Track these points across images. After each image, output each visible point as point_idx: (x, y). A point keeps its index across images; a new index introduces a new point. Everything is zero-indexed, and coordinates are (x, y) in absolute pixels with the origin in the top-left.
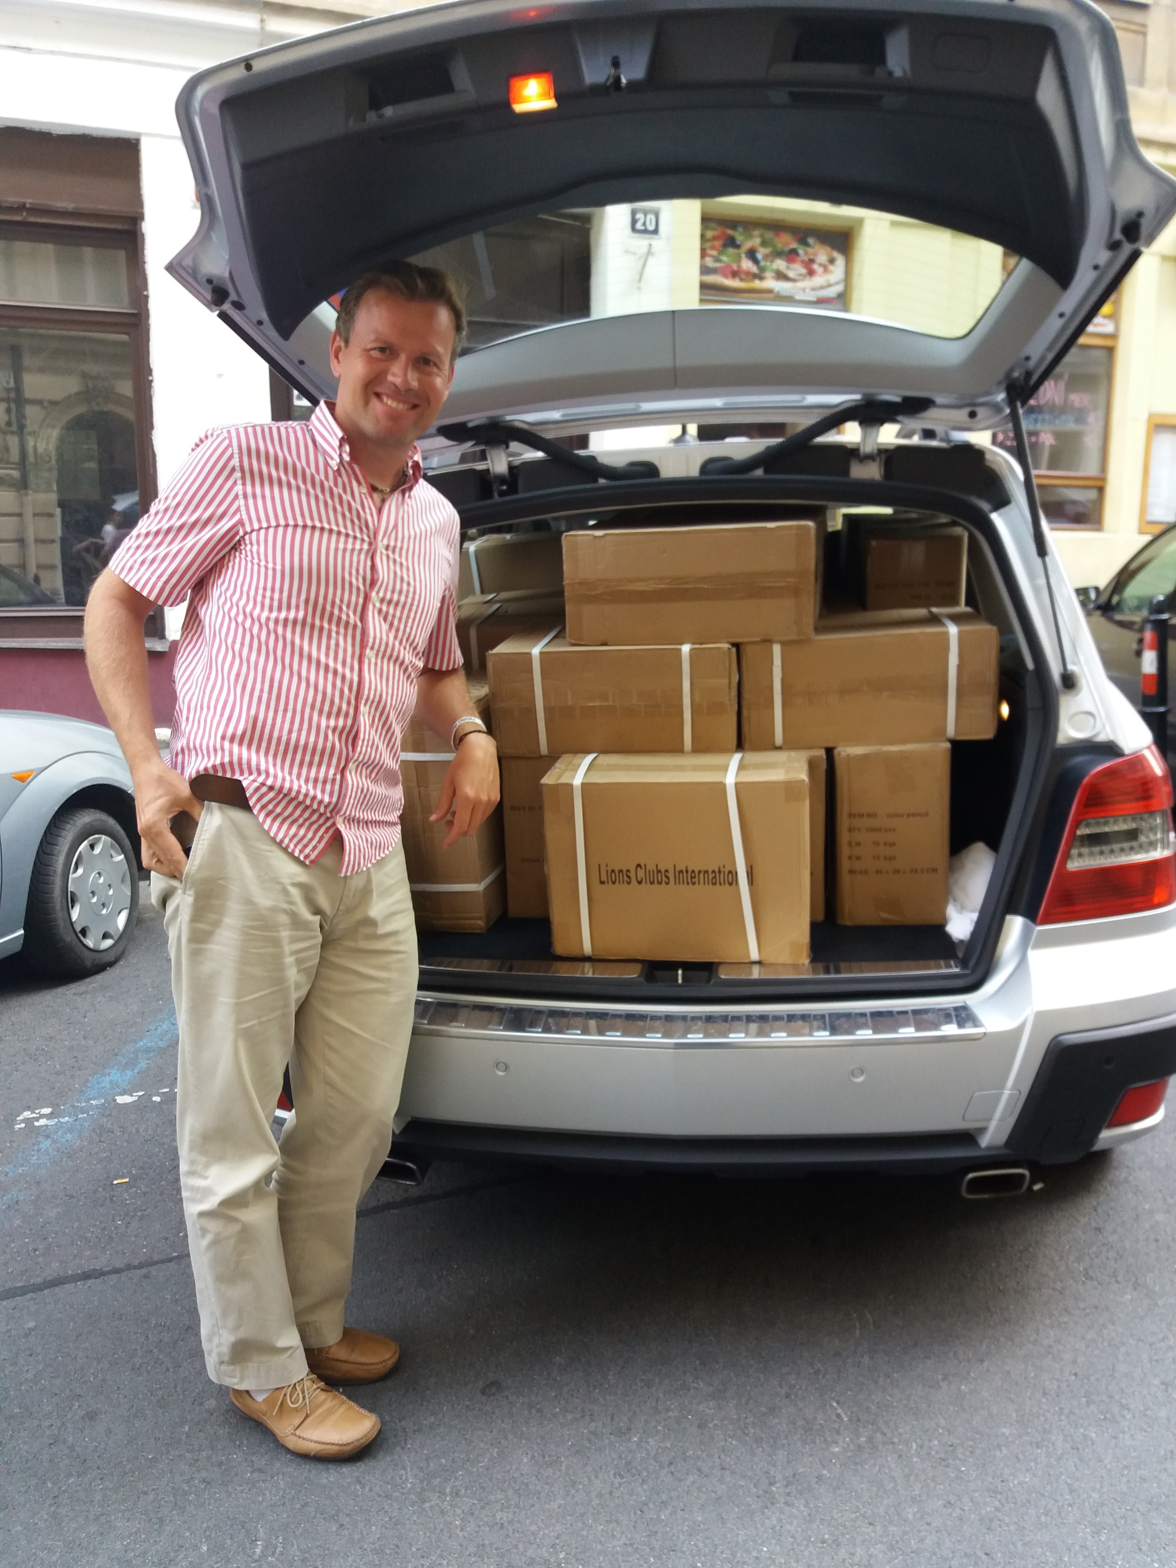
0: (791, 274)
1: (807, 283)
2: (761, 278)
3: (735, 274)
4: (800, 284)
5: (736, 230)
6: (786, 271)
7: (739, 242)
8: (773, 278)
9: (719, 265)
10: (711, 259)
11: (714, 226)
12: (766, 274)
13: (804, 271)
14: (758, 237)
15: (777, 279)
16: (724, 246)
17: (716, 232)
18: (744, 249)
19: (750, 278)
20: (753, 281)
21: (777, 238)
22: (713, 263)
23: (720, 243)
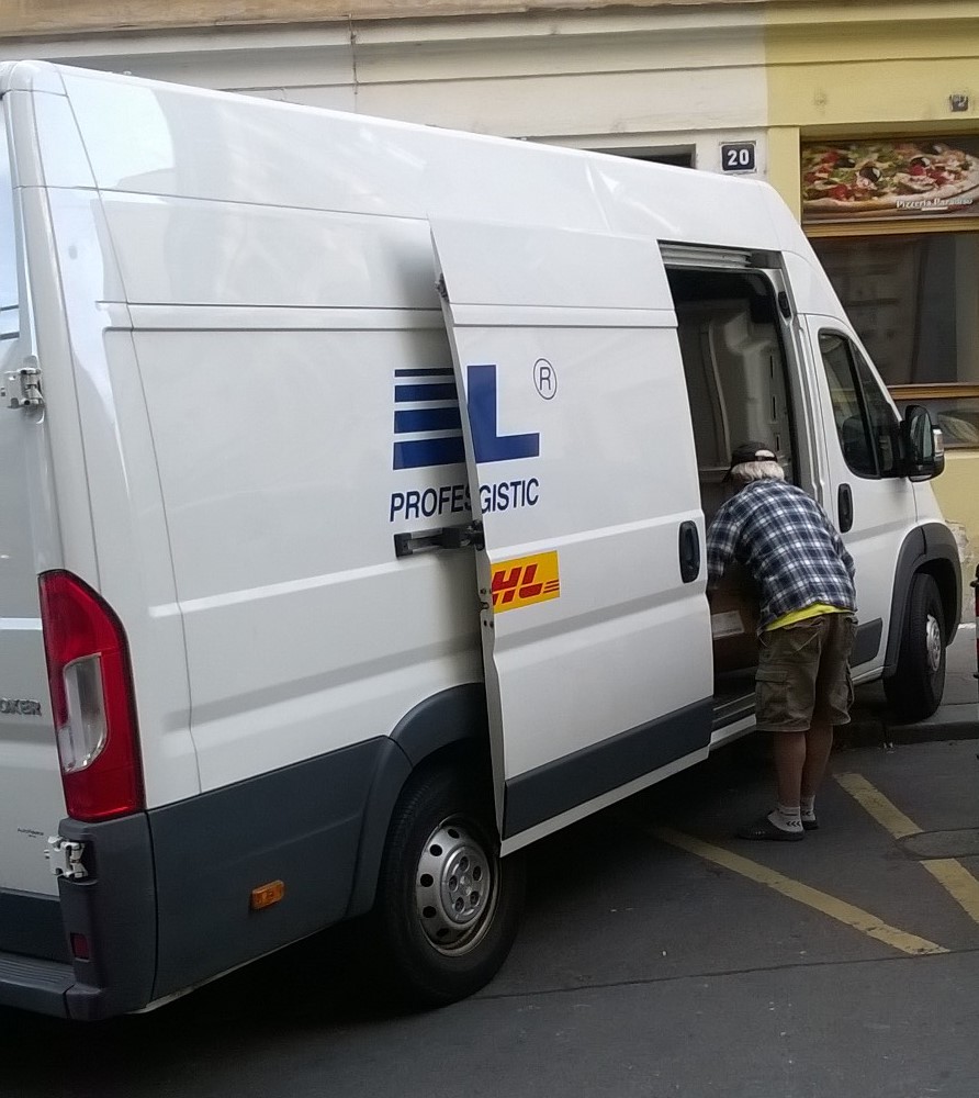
0: (916, 186)
1: (935, 193)
2: (880, 195)
3: (848, 195)
4: (925, 195)
5: (848, 149)
6: (909, 184)
7: (852, 161)
8: (894, 192)
9: (829, 187)
10: (817, 182)
11: (823, 148)
12: (885, 190)
13: (932, 181)
14: (874, 152)
15: (899, 194)
16: (836, 167)
17: (825, 155)
18: (857, 167)
19: (867, 195)
20: (870, 199)
21: (896, 151)
22: (819, 186)
23: (831, 164)
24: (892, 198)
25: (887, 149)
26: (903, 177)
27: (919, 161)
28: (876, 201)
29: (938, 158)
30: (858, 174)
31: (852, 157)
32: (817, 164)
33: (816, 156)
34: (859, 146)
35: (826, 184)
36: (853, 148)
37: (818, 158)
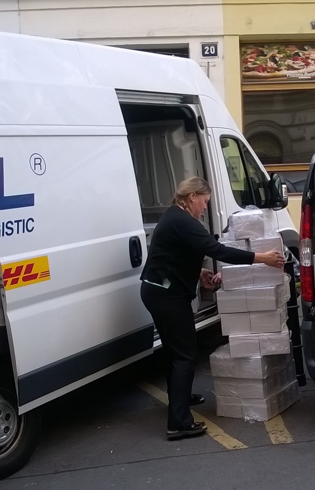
0: (296, 66)
1: (305, 70)
2: (279, 70)
3: (264, 70)
4: (300, 71)
5: (263, 47)
6: (293, 65)
7: (265, 53)
8: (285, 69)
9: (255, 66)
10: (249, 63)
11: (251, 46)
12: (282, 68)
13: (303, 64)
14: (276, 49)
15: (288, 70)
16: (258, 56)
17: (252, 50)
18: (268, 56)
19: (273, 70)
20: (274, 72)
21: (286, 49)
22: (250, 65)
23: (256, 55)
24: (284, 72)
25: (282, 48)
26: (289, 62)
27: (297, 54)
28: (277, 73)
29: (306, 52)
30: (268, 59)
31: (265, 51)
32: (249, 54)
33: (248, 50)
34: (268, 46)
35: (253, 64)
36: (266, 47)
37: (249, 51)
